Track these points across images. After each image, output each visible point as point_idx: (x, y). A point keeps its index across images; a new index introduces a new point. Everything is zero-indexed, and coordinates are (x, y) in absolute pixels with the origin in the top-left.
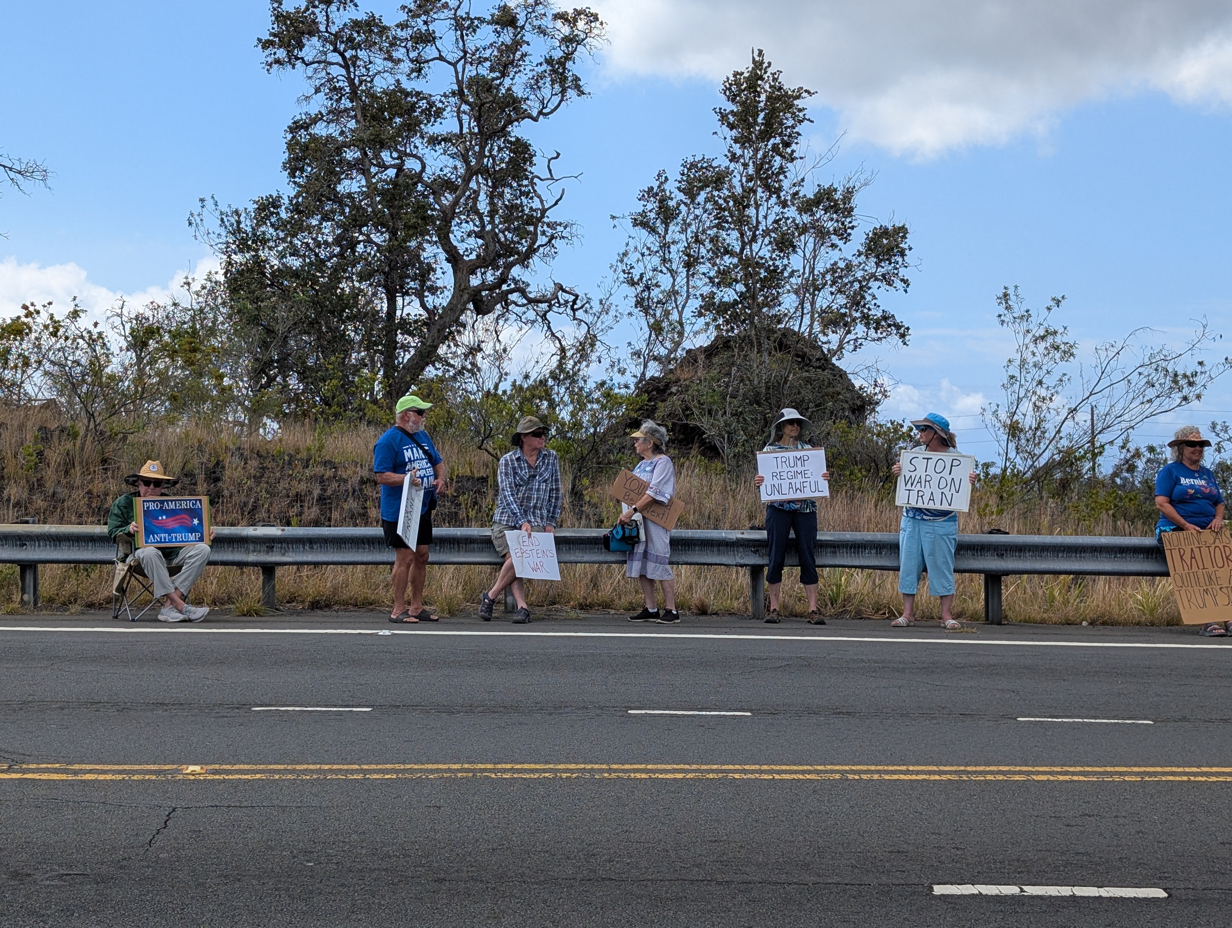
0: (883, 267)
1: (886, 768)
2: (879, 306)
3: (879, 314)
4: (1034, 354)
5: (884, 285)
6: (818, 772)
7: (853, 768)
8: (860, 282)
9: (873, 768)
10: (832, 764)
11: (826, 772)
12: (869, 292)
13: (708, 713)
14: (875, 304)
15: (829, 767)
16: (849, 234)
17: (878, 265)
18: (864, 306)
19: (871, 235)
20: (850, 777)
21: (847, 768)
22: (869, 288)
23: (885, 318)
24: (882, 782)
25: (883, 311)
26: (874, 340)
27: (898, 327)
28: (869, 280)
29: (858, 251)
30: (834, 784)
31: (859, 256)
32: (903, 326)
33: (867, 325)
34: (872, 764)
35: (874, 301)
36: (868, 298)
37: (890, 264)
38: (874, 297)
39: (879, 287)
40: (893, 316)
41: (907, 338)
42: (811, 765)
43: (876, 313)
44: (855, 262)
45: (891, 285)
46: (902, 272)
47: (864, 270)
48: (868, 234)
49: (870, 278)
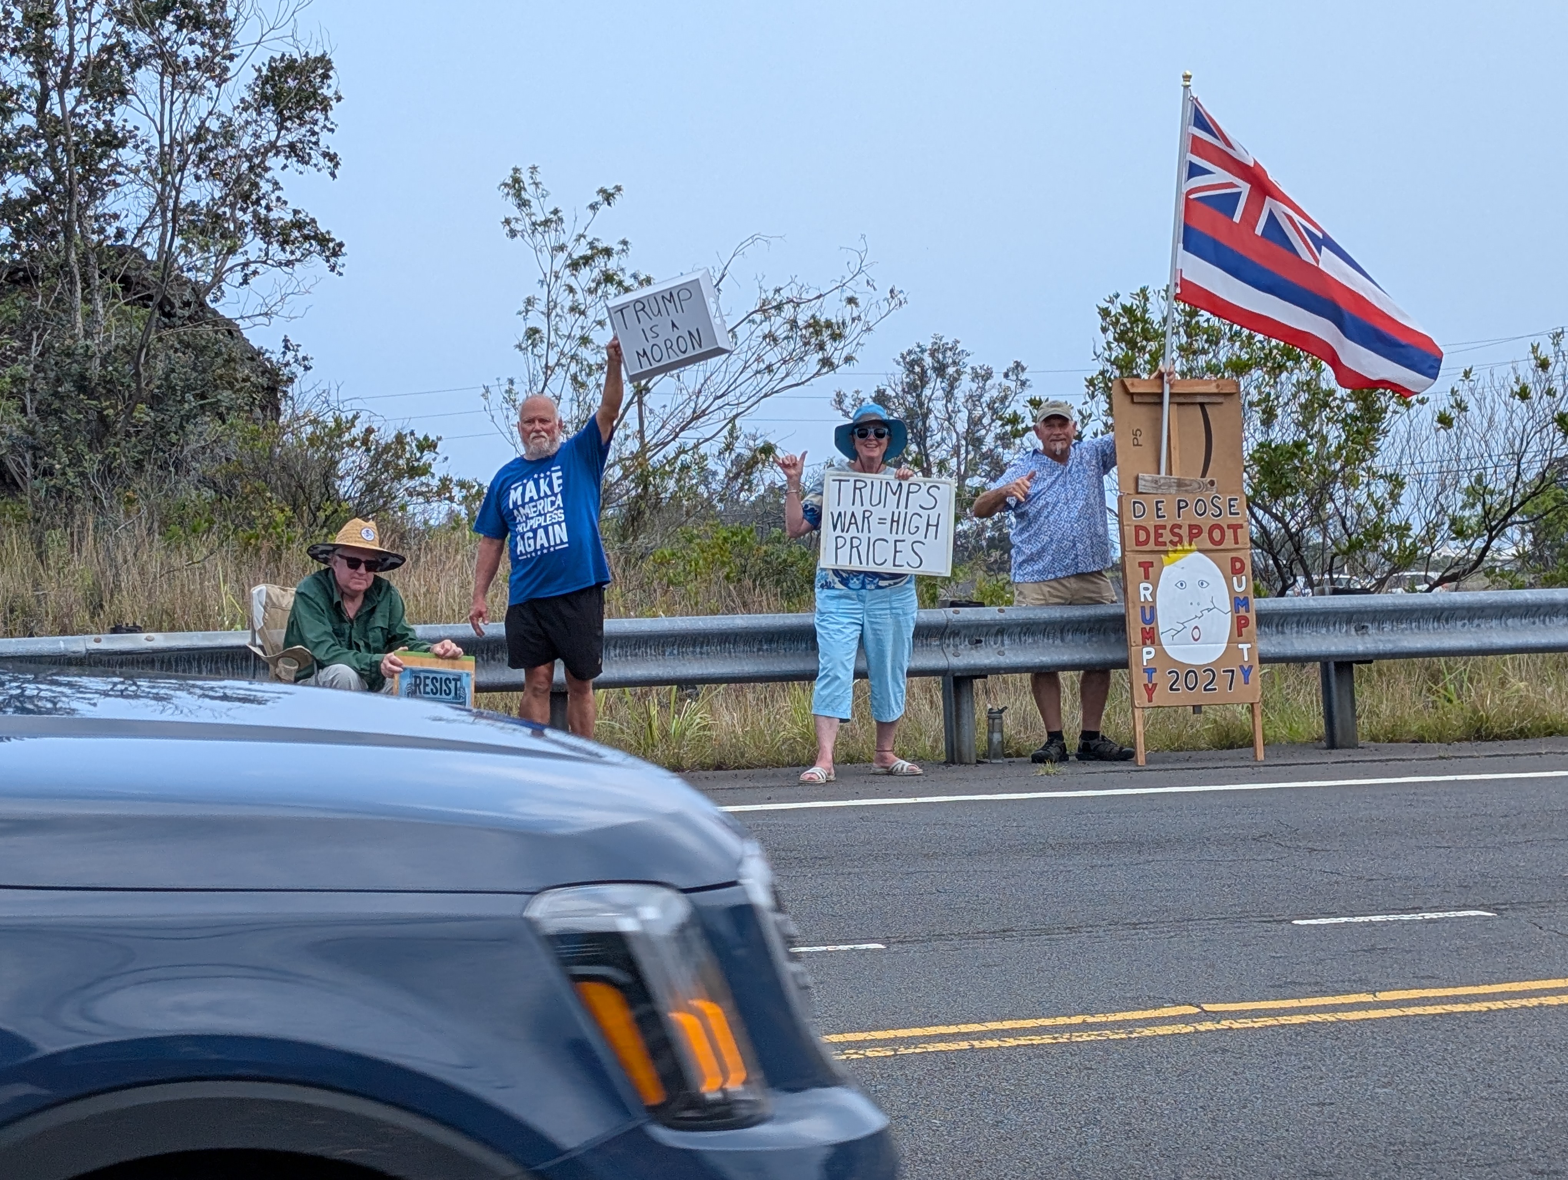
0: (290, 131)
2: (285, 203)
3: (288, 218)
5: (293, 163)
8: (249, 159)
12: (268, 175)
14: (278, 199)
16: (226, 69)
17: (281, 127)
18: (257, 202)
19: (265, 70)
22: (267, 169)
23: (299, 225)
25: (296, 212)
26: (280, 265)
27: (323, 240)
28: (264, 155)
29: (243, 100)
31: (245, 109)
32: (333, 240)
33: (266, 237)
35: (277, 193)
36: (265, 187)
37: (303, 124)
40: (313, 221)
41: (341, 261)
45: (307, 163)
47: (257, 136)
48: (259, 70)
49: (267, 151)
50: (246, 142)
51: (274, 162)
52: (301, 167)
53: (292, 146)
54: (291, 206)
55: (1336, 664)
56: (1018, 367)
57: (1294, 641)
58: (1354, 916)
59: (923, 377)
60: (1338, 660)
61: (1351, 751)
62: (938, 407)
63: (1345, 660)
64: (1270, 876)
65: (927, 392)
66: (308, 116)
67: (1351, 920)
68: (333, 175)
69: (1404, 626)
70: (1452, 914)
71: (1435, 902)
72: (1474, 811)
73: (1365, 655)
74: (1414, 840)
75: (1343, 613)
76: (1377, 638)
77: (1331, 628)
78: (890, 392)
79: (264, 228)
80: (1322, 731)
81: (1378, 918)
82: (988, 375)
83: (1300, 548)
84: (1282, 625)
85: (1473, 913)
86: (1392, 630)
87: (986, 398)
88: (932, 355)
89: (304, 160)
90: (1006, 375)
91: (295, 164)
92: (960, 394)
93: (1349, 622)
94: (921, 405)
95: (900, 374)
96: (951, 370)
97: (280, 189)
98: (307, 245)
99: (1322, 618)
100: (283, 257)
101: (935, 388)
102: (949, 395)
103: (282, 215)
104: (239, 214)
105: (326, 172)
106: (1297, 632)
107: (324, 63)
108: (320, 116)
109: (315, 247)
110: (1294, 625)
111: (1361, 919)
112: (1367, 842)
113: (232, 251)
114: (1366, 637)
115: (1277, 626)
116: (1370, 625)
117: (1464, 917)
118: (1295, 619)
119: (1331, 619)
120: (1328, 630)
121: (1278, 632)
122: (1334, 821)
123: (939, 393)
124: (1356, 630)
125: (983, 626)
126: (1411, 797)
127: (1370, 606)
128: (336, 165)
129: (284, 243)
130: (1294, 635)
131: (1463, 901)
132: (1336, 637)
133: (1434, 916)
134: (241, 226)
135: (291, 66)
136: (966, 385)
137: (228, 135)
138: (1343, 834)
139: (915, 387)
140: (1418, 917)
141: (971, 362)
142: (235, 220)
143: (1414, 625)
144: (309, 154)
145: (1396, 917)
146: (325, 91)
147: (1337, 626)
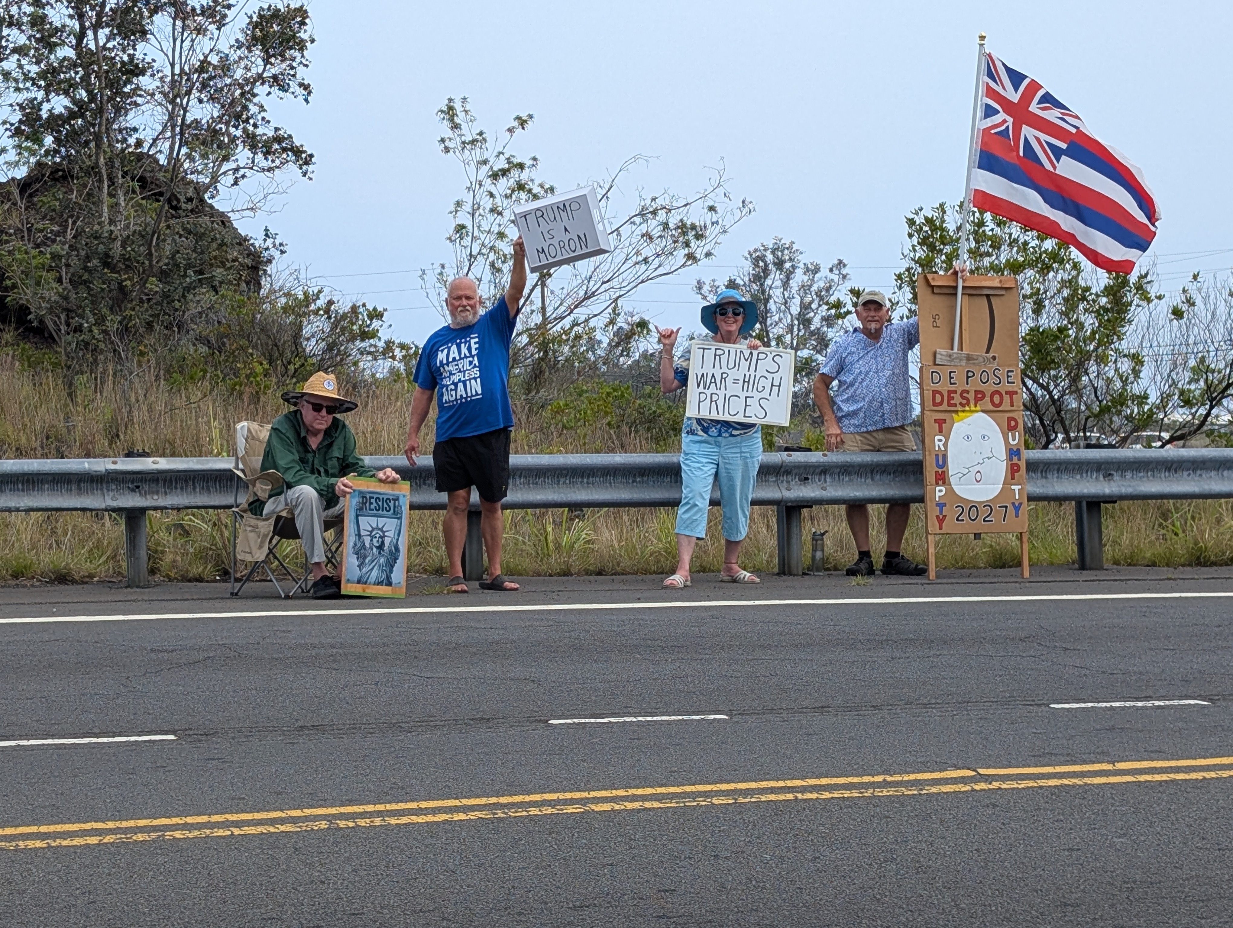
0: (274, 66)
1: (388, 807)
2: (269, 122)
3: (270, 134)
4: (491, 195)
6: (294, 820)
7: (343, 810)
8: (241, 86)
9: (370, 808)
10: (312, 807)
11: (306, 819)
12: (256, 100)
14: (263, 119)
15: (308, 812)
16: (225, 16)
17: (266, 62)
18: (247, 121)
19: (255, 18)
20: (342, 824)
21: (334, 811)
23: (278, 140)
24: (387, 828)
25: (277, 129)
26: (264, 170)
27: (297, 152)
28: (253, 84)
29: (237, 41)
30: (320, 836)
32: (305, 152)
33: (253, 148)
35: (263, 114)
36: (253, 109)
37: (284, 60)
38: (262, 108)
39: (269, 93)
40: (290, 136)
41: (311, 168)
42: (282, 810)
43: (265, 131)
44: (233, 57)
46: (301, 72)
47: (247, 68)
48: (251, 17)
49: (255, 81)
50: (239, 74)
51: (261, 90)
52: (281, 94)
53: (275, 77)
54: (273, 124)
55: (1088, 503)
56: (841, 264)
57: (1055, 484)
58: (1098, 702)
59: (766, 271)
60: (1090, 500)
61: (1098, 572)
62: (777, 294)
63: (1094, 500)
64: (1032, 669)
65: (769, 282)
66: (288, 54)
67: (1096, 705)
69: (1142, 474)
70: (1176, 702)
71: (1162, 692)
72: (1194, 622)
73: (1110, 496)
74: (1146, 643)
75: (1094, 463)
76: (1120, 483)
77: (1084, 475)
78: (739, 281)
79: (252, 142)
80: (1075, 555)
81: (1117, 704)
82: (817, 270)
83: (1061, 410)
84: (1046, 472)
85: (1192, 702)
86: (1132, 477)
87: (815, 288)
88: (773, 253)
90: (831, 270)
91: (277, 91)
92: (794, 284)
93: (1098, 470)
94: (763, 292)
95: (748, 267)
96: (788, 265)
97: (265, 111)
98: (284, 156)
99: (1077, 467)
100: (265, 164)
101: (775, 279)
102: (786, 285)
103: (266, 131)
104: (232, 130)
105: (301, 98)
106: (1058, 478)
107: (301, 12)
108: (297, 54)
109: (291, 157)
110: (1055, 472)
111: (1104, 705)
112: (1109, 644)
113: (226, 158)
114: (1112, 482)
115: (1042, 472)
116: (1115, 473)
117: (1186, 705)
118: (1056, 467)
119: (1086, 468)
120: (1082, 476)
121: (1042, 476)
122: (1084, 627)
123: (778, 283)
124: (1104, 477)
125: (810, 467)
126: (1144, 609)
127: (1116, 458)
128: (309, 93)
129: (266, 154)
130: (1055, 480)
131: (1184, 693)
132: (1088, 481)
133: (1161, 703)
134: (233, 140)
135: (276, 14)
136: (799, 277)
137: (225, 67)
138: (1091, 638)
139: (759, 277)
140: (1149, 704)
141: (803, 259)
142: (229, 135)
143: (1149, 474)
145: (1132, 704)
146: (302, 35)
147: (1089, 473)
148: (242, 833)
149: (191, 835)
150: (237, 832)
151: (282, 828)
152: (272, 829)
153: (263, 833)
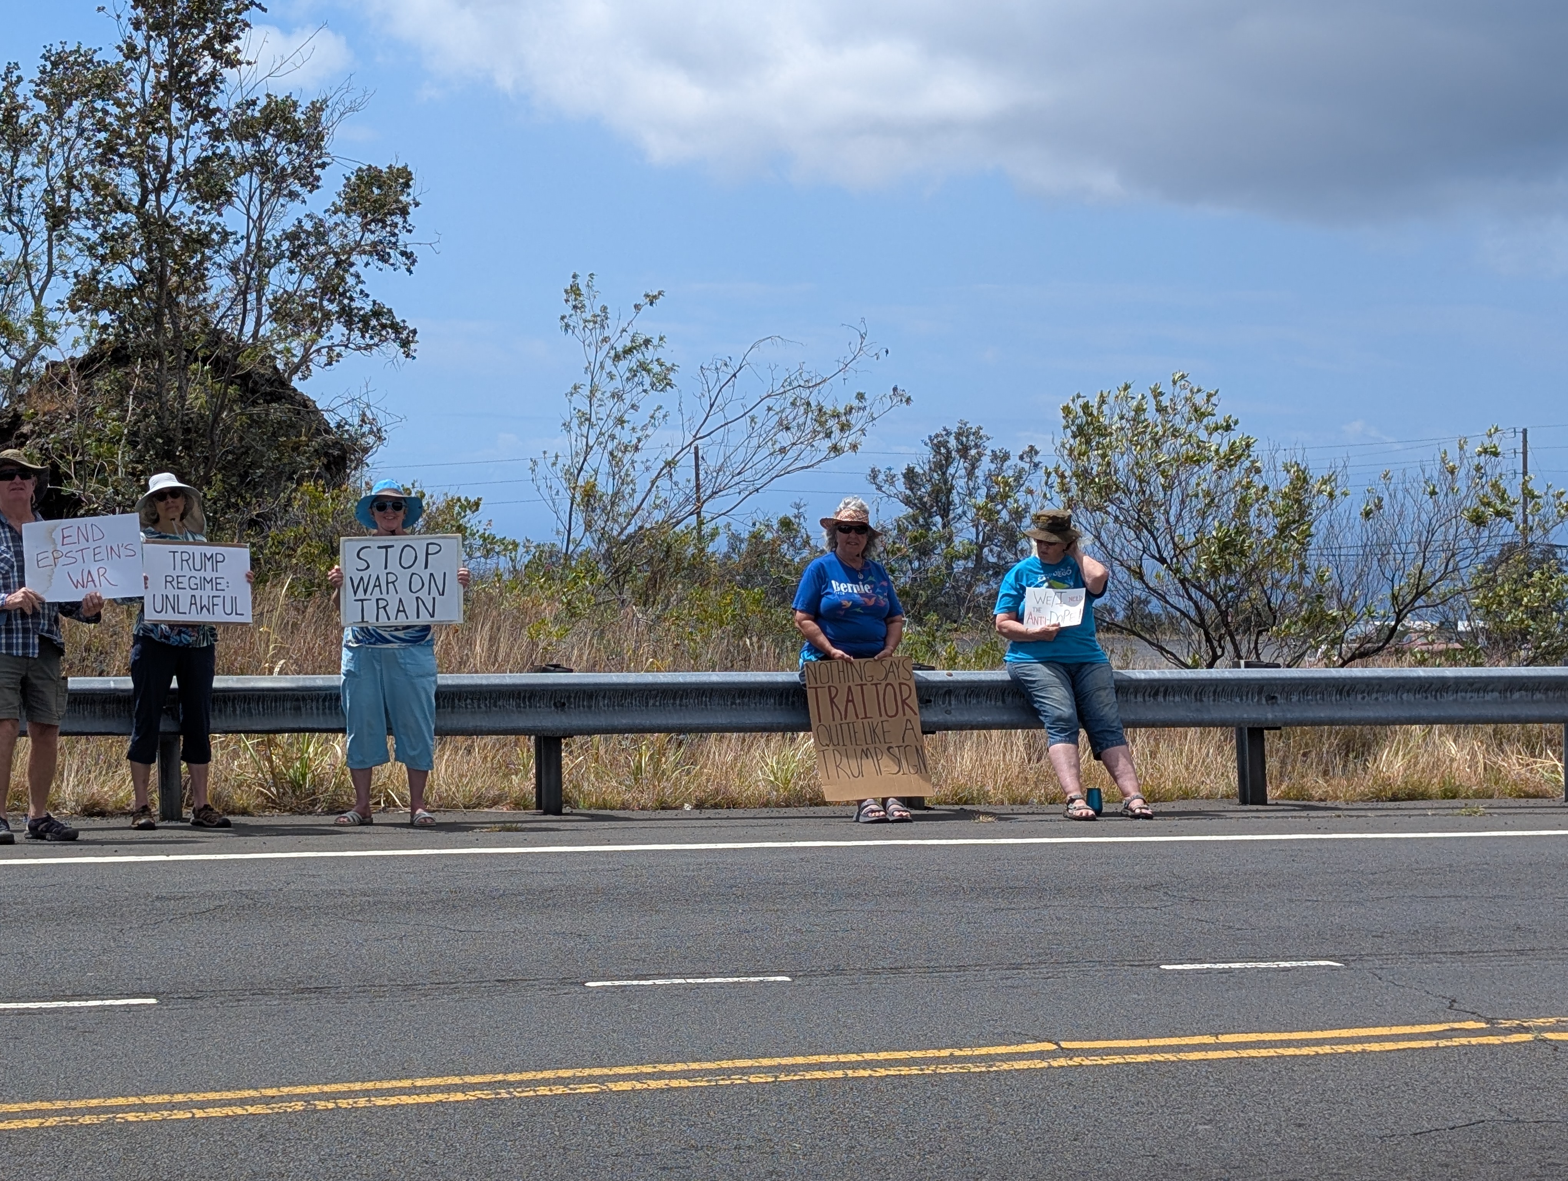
0: (373, 232)
1: (378, 1085)
2: (367, 295)
3: (368, 308)
4: (611, 376)
5: (375, 262)
6: (268, 1101)
7: (326, 1089)
9: (357, 1086)
10: (291, 1084)
11: (282, 1099)
13: (83, 1004)
14: (361, 292)
15: (286, 1090)
16: (318, 178)
17: (364, 228)
18: (343, 294)
19: (353, 179)
20: (321, 1105)
21: (314, 1089)
22: (352, 265)
23: (377, 315)
24: (370, 1111)
26: (359, 348)
27: (396, 328)
28: (350, 252)
30: (292, 1119)
31: (335, 213)
32: (405, 328)
33: (349, 325)
34: (357, 1080)
37: (384, 227)
38: (360, 280)
39: (367, 264)
41: (413, 346)
42: (256, 1089)
43: (363, 306)
44: (330, 222)
45: (386, 261)
46: (404, 240)
47: (344, 236)
48: (348, 178)
50: (334, 241)
51: (358, 259)
52: (380, 264)
53: (374, 246)
54: (371, 298)
56: (1032, 451)
59: (948, 458)
62: (960, 484)
65: (951, 470)
66: (388, 220)
68: (410, 272)
78: (918, 470)
79: (348, 316)
82: (1006, 458)
87: (1003, 477)
88: (957, 438)
89: (384, 258)
90: (1021, 458)
91: (376, 262)
92: (980, 472)
94: (946, 482)
95: (927, 454)
96: (974, 452)
98: (384, 333)
100: (362, 342)
101: (958, 468)
102: (970, 474)
104: (327, 304)
105: (402, 269)
107: (405, 174)
108: (399, 220)
109: (391, 334)
113: (319, 335)
123: (962, 472)
125: (934, 688)
128: (413, 263)
129: (364, 330)
134: (328, 315)
135: (376, 176)
136: (986, 465)
137: (319, 234)
139: (941, 466)
141: (991, 446)
142: (323, 310)
144: (389, 254)
146: (404, 198)
148: (205, 1115)
149: (145, 1118)
150: (199, 1114)
151: (251, 1110)
152: (239, 1111)
153: (228, 1116)
